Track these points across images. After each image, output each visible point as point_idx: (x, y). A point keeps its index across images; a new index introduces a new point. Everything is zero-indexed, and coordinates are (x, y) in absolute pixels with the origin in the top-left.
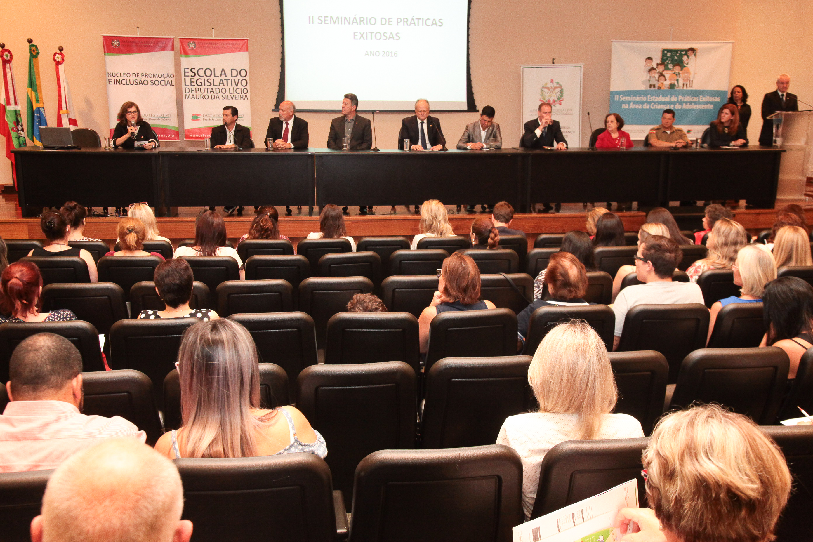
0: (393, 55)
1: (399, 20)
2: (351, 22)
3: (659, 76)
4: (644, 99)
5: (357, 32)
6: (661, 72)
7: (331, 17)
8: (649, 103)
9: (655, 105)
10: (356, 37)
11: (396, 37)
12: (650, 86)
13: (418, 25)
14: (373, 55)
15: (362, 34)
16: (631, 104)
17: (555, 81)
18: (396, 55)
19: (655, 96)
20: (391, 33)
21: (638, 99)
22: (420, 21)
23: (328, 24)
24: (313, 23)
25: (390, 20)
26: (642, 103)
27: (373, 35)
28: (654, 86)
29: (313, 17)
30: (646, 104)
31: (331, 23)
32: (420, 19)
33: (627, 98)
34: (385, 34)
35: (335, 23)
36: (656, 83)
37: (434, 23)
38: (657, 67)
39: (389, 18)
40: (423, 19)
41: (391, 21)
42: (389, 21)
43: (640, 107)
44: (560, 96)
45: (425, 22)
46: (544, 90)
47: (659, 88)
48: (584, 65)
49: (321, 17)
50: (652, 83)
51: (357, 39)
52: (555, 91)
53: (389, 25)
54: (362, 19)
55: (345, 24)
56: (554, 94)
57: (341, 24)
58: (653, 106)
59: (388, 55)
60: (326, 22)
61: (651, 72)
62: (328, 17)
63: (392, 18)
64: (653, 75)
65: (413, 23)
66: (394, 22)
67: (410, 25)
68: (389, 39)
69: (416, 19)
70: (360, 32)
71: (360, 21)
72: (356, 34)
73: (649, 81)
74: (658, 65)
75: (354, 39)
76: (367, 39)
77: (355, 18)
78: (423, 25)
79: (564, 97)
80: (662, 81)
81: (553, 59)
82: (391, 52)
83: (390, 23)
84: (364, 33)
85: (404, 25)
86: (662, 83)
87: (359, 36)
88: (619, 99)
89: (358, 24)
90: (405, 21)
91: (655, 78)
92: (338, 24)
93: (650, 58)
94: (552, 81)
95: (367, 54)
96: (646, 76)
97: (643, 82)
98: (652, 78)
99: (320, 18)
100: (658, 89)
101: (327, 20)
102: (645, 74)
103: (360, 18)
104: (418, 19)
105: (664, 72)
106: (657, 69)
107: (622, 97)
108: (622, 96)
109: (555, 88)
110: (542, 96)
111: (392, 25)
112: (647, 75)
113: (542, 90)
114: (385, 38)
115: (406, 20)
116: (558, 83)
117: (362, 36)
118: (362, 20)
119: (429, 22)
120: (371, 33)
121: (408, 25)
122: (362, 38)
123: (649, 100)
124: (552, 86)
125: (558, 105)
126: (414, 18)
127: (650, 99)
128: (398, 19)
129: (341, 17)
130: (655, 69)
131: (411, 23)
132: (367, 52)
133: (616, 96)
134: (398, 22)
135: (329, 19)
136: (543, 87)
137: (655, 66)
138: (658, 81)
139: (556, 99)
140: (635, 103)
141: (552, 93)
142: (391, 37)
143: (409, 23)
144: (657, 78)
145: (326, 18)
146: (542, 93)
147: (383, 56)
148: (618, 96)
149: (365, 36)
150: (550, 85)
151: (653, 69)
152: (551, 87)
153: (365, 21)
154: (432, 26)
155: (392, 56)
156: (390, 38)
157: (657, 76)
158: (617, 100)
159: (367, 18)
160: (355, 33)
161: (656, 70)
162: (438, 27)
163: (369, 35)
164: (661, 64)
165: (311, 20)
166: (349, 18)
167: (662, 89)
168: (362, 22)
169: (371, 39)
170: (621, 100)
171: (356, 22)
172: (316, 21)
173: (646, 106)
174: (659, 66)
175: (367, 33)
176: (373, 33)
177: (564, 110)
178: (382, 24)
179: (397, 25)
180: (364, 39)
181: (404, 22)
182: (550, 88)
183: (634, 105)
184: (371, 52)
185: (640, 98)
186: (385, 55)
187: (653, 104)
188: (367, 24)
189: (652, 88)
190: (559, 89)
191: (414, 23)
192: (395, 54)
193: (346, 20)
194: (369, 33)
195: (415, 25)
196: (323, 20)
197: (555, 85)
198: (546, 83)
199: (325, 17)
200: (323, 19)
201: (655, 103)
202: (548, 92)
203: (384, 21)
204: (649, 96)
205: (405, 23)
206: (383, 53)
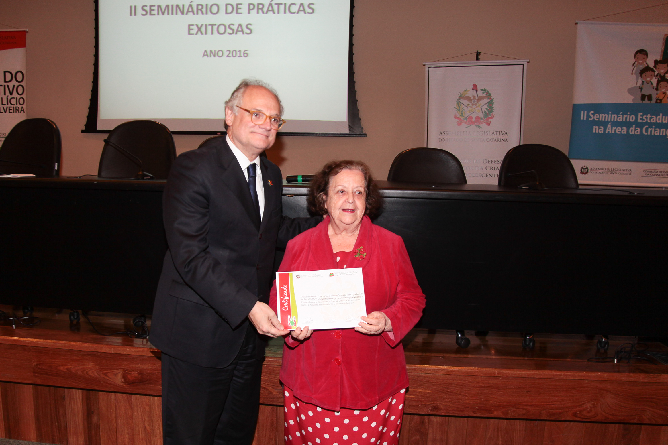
0: (242, 55)
1: (252, 7)
2: (185, 11)
3: (658, 82)
4: (631, 118)
5: (193, 25)
6: (662, 75)
7: (159, 6)
8: (640, 125)
9: (650, 130)
10: (191, 32)
11: (246, 31)
12: (643, 97)
13: (278, 13)
14: (214, 56)
15: (199, 26)
16: (609, 126)
17: (479, 88)
18: (246, 55)
19: (651, 115)
20: (240, 25)
21: (621, 118)
22: (282, 7)
23: (154, 15)
24: (135, 15)
25: (239, 6)
26: (628, 125)
27: (215, 28)
28: (650, 98)
29: (135, 7)
30: (634, 126)
31: (158, 14)
32: (281, 4)
33: (603, 117)
34: (231, 27)
35: (163, 14)
36: (654, 93)
37: (302, 9)
38: (655, 67)
39: (237, 5)
40: (285, 4)
41: (240, 9)
42: (237, 9)
43: (624, 131)
44: (487, 112)
45: (288, 9)
46: (462, 101)
47: (659, 101)
48: (528, 62)
49: (146, 6)
50: (646, 92)
51: (193, 34)
52: (480, 103)
53: (237, 13)
54: (200, 7)
55: (176, 14)
56: (479, 108)
57: (172, 14)
58: (646, 131)
59: (234, 55)
60: (153, 12)
61: (644, 74)
62: (154, 6)
63: (241, 4)
64: (648, 79)
65: (271, 9)
66: (244, 9)
67: (266, 13)
68: (236, 34)
69: (276, 4)
70: (197, 25)
71: (198, 9)
72: (191, 27)
73: (641, 89)
74: (656, 62)
75: (189, 34)
76: (206, 34)
77: (190, 6)
78: (285, 13)
79: (493, 113)
80: (663, 90)
81: (478, 54)
82: (240, 51)
83: (239, 11)
84: (202, 25)
85: (258, 13)
86: (664, 93)
87: (195, 29)
88: (588, 116)
89: (194, 14)
90: (260, 8)
91: (652, 84)
92: (168, 14)
93: (642, 53)
94: (475, 87)
95: (205, 54)
96: (634, 81)
97: (631, 91)
98: (645, 83)
99: (145, 8)
100: (656, 102)
101: (154, 10)
102: (634, 76)
103: (198, 5)
104: (279, 5)
105: (666, 75)
106: (654, 69)
107: (593, 114)
108: (593, 112)
109: (480, 99)
110: (459, 110)
111: (241, 13)
112: (637, 79)
113: (459, 103)
114: (231, 32)
115: (261, 6)
116: (484, 90)
117: (199, 29)
118: (200, 9)
119: (294, 9)
120: (212, 25)
121: (263, 13)
122: (199, 33)
123: (639, 121)
124: (476, 95)
125: (484, 126)
126: (273, 3)
127: (641, 119)
128: (249, 5)
129: (172, 6)
130: (652, 70)
131: (268, 11)
132: (206, 51)
133: (582, 112)
134: (249, 10)
135: (156, 8)
136: (461, 97)
137: (651, 65)
138: (657, 89)
139: (481, 115)
140: (616, 124)
141: (474, 106)
142: (240, 29)
143: (265, 10)
144: (655, 85)
145: (153, 8)
146: (459, 107)
147: (227, 56)
148: (586, 112)
149: (203, 29)
150: (471, 93)
151: (647, 69)
152: (474, 96)
153: (204, 10)
154: (298, 13)
155: (240, 56)
156: (237, 31)
157: (654, 81)
158: (585, 119)
159: (207, 5)
160: (189, 26)
161: (654, 72)
162: (307, 15)
163: (209, 28)
164: (661, 62)
165: (133, 11)
166: (183, 5)
167: (663, 102)
168: (200, 12)
169: (212, 33)
170: (590, 119)
171: (193, 11)
172: (140, 11)
173: (634, 131)
174: (659, 65)
175: (206, 25)
176: (215, 25)
177: (493, 133)
178: (227, 13)
179: (249, 13)
180: (202, 34)
181: (258, 9)
182: (472, 98)
183: (614, 128)
184: (211, 51)
185: (625, 116)
186: (231, 55)
187: (647, 126)
188: (207, 13)
189: (646, 101)
190: (487, 100)
191: (273, 11)
192: (244, 53)
193: (179, 9)
194: (210, 25)
195: (274, 13)
196: (148, 11)
197: (480, 93)
198: (466, 91)
199: (151, 6)
200: (148, 9)
201: (650, 125)
202: (469, 104)
203: (230, 9)
204: (640, 114)
205: (260, 11)
206: (228, 52)
